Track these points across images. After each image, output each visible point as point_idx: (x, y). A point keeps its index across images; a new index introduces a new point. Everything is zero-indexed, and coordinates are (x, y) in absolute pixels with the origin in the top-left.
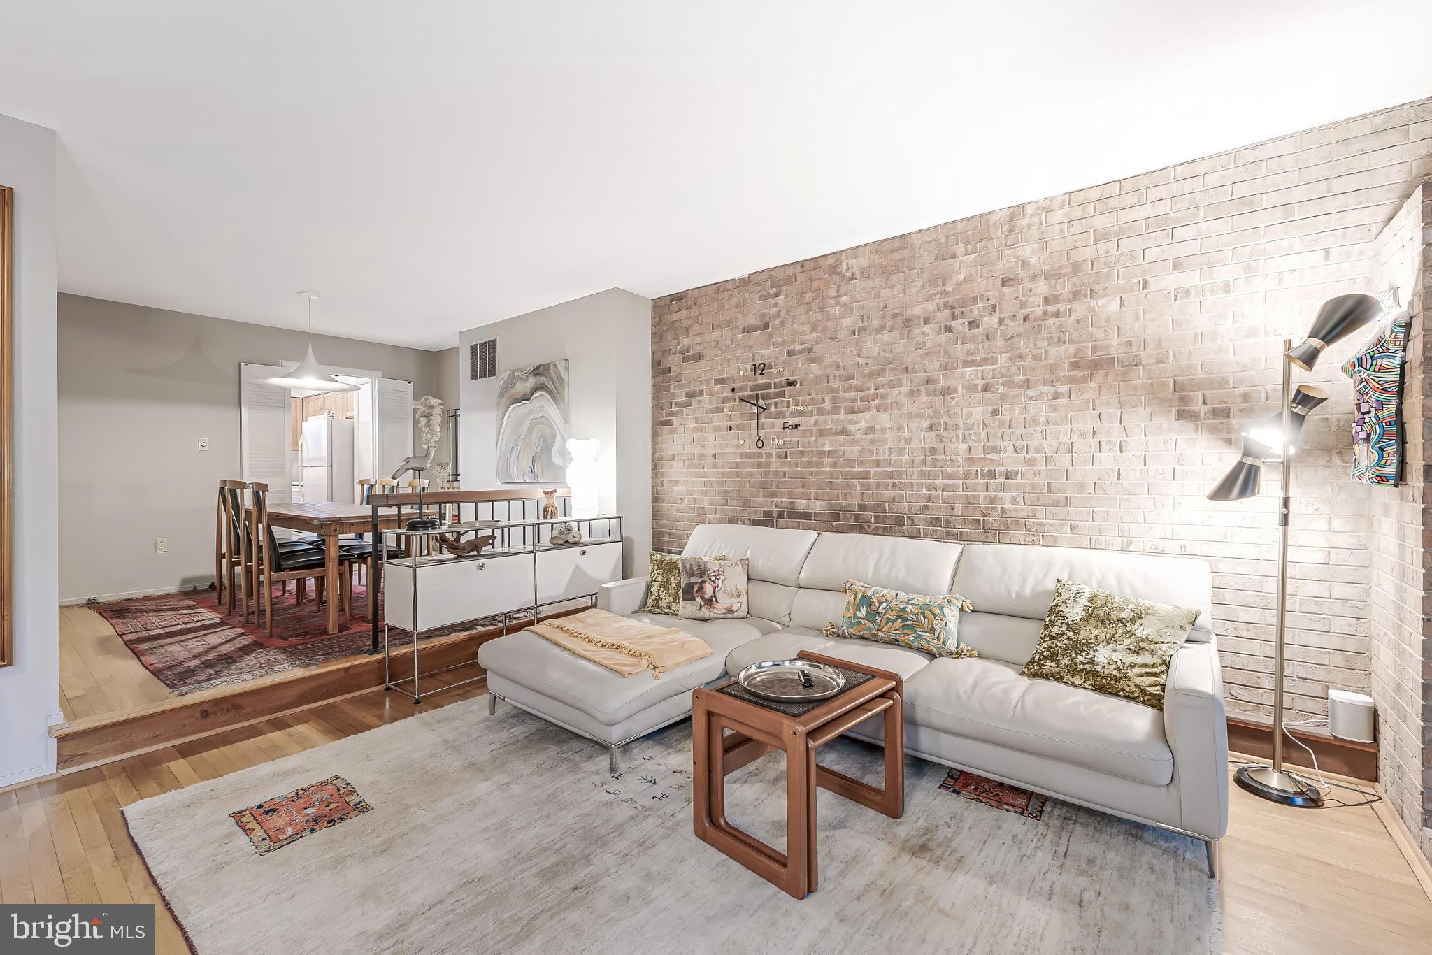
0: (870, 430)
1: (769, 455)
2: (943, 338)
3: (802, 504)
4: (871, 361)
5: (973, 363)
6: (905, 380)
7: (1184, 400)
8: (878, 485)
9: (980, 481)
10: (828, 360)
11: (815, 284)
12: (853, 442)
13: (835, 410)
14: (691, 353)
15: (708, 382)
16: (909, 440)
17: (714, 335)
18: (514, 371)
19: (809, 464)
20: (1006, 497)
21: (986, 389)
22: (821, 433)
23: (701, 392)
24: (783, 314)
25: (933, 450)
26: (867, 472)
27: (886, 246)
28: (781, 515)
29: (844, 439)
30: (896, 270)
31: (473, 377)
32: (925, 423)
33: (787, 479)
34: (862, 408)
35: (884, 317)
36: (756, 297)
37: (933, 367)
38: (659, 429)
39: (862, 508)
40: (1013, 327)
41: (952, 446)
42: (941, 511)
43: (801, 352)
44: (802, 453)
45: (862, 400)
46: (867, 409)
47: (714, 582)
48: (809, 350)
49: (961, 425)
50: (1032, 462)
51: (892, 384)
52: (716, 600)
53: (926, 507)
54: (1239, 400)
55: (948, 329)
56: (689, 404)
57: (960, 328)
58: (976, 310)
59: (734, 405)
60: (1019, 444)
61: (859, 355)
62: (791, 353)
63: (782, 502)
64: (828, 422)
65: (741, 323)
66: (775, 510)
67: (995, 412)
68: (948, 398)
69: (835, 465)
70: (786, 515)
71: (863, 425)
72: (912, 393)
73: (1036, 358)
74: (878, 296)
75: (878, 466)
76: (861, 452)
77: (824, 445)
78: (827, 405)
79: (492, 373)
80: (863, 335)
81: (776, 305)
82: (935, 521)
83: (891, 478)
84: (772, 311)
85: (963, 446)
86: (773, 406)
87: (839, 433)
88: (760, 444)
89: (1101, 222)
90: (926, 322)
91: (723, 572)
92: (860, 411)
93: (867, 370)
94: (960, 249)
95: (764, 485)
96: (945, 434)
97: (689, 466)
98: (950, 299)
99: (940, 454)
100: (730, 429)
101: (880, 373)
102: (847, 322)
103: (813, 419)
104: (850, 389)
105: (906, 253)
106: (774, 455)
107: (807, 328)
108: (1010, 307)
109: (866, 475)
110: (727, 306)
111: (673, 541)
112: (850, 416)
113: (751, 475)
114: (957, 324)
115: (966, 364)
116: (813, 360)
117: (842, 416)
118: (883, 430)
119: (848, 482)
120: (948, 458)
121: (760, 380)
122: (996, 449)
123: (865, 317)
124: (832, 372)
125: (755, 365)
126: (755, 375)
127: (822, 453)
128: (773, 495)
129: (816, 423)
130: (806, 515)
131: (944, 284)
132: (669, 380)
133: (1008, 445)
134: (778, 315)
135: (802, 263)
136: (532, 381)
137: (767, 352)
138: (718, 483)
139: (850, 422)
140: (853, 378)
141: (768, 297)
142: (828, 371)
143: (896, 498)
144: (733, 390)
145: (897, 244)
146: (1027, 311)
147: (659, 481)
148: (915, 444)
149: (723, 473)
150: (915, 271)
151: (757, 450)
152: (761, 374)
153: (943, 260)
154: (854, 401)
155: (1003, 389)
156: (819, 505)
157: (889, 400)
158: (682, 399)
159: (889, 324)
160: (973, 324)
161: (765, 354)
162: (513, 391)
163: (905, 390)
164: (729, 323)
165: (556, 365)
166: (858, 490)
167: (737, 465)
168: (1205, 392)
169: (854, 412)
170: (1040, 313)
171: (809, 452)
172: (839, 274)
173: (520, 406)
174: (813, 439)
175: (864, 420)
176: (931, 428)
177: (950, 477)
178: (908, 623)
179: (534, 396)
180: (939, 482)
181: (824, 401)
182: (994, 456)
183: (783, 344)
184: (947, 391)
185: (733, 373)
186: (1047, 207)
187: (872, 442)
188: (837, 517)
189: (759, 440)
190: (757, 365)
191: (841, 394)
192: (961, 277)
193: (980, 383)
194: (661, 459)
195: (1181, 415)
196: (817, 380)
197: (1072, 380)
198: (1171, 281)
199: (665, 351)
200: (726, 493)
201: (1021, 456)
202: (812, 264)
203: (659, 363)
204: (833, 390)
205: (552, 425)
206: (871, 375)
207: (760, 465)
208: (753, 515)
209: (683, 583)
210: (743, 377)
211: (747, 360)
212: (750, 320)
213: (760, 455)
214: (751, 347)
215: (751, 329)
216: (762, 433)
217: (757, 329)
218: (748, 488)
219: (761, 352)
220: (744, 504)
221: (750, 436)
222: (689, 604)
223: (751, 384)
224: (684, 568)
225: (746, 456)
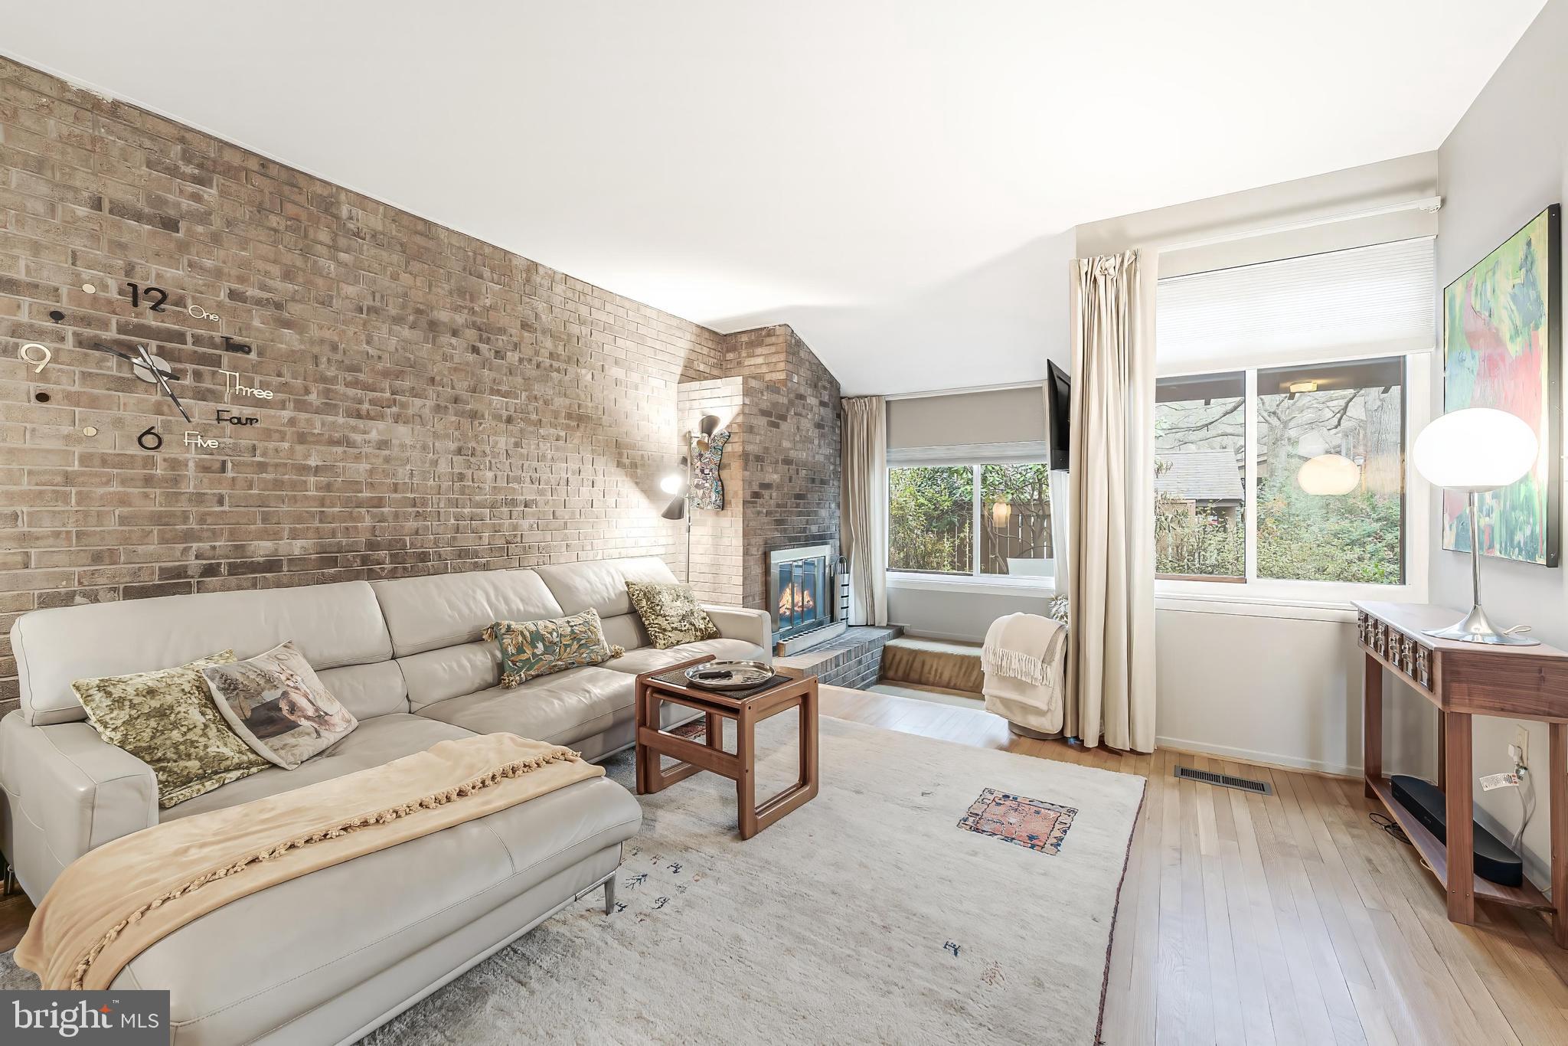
0: (383, 444)
1: (174, 464)
2: (471, 357)
3: (261, 549)
4: (386, 356)
5: (498, 393)
6: (431, 391)
7: (620, 455)
8: (396, 515)
9: (505, 509)
10: (314, 332)
11: (291, 209)
12: (357, 458)
13: (329, 408)
16: (435, 463)
19: (278, 484)
20: (525, 524)
21: (509, 420)
22: (302, 438)
24: (217, 223)
25: (461, 477)
26: (381, 499)
27: (405, 221)
28: (210, 571)
29: (345, 451)
30: (418, 256)
32: (453, 446)
33: (226, 508)
34: (372, 413)
35: (403, 307)
37: (462, 386)
39: (372, 545)
40: (530, 370)
41: (481, 473)
42: (467, 541)
43: (259, 302)
44: (262, 467)
45: (372, 402)
46: (381, 417)
48: (278, 306)
49: (488, 451)
50: (541, 493)
51: (414, 393)
52: (326, 714)
53: (454, 538)
54: (640, 458)
55: (475, 350)
57: (487, 355)
58: (501, 341)
59: (57, 349)
60: (534, 475)
61: (368, 343)
62: (233, 295)
63: (214, 548)
64: (317, 424)
65: (86, 182)
66: (193, 564)
67: (517, 445)
68: (476, 423)
69: (328, 487)
70: (224, 569)
71: (374, 435)
72: (438, 408)
73: (546, 403)
74: (395, 277)
75: (396, 491)
76: (371, 472)
77: (307, 456)
78: (313, 397)
80: (373, 317)
81: (196, 197)
82: (462, 554)
83: (414, 506)
84: (186, 204)
85: (490, 475)
86: (189, 374)
87: (338, 443)
88: (150, 441)
89: (584, 310)
90: (455, 333)
92: (369, 417)
93: (380, 366)
94: (487, 272)
95: (158, 519)
96: (472, 460)
98: (479, 320)
99: (468, 481)
100: (43, 398)
101: (399, 375)
102: (350, 290)
103: (286, 414)
104: (355, 384)
105: (431, 244)
106: (191, 464)
107: (276, 270)
108: (527, 351)
109: (379, 503)
112: (353, 422)
113: (123, 501)
114: (483, 347)
115: (493, 392)
116: (288, 324)
117: (341, 420)
118: (403, 446)
119: (351, 513)
120: (476, 485)
121: (151, 320)
122: (518, 479)
123: (378, 296)
124: (325, 353)
125: (135, 287)
126: (134, 304)
127: (304, 469)
128: (189, 536)
129: (292, 422)
130: (272, 565)
131: (472, 301)
133: (526, 476)
134: (204, 218)
135: (265, 163)
137: (171, 273)
139: (354, 429)
140: (360, 371)
141: (173, 171)
142: (316, 350)
143: (420, 531)
144: (56, 316)
145: (420, 227)
146: (541, 359)
148: (443, 467)
149: (12, 495)
150: (442, 271)
151: (135, 450)
152: (153, 308)
153: (471, 274)
154: (360, 402)
155: (522, 425)
156: (298, 547)
157: (410, 412)
159: (411, 318)
160: (499, 354)
161: (154, 273)
163: (430, 403)
166: (368, 522)
167: (69, 479)
168: (629, 451)
169: (359, 416)
170: (548, 365)
171: (276, 465)
172: (337, 217)
174: (286, 445)
175: (376, 430)
176: (459, 451)
177: (479, 505)
178: (583, 642)
180: (466, 511)
181: (307, 392)
182: (516, 486)
183: (218, 274)
184: (474, 415)
185: (54, 278)
186: (552, 275)
187: (387, 460)
188: (334, 562)
189: (148, 432)
190: (141, 289)
191: (340, 388)
192: (488, 302)
193: (505, 414)
195: (619, 464)
196: (292, 357)
197: (568, 427)
198: (616, 372)
200: (24, 539)
201: (535, 486)
202: (284, 175)
204: (324, 379)
206: (386, 374)
207: (148, 481)
208: (125, 580)
209: (238, 709)
210: (94, 298)
211: (108, 269)
212: (116, 190)
213: (150, 462)
214: (123, 247)
215: (120, 210)
216: (156, 421)
217: (138, 217)
218: (112, 525)
219: (154, 268)
220: (97, 558)
221: (118, 423)
222: (287, 738)
223: (123, 319)
224: (230, 687)
225: (104, 461)
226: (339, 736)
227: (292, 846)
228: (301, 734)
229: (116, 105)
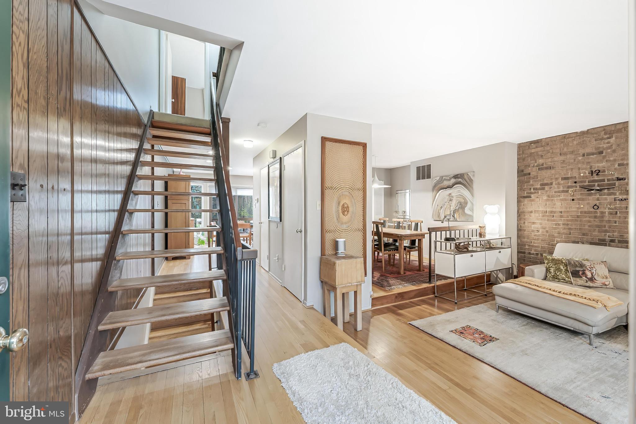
1: (603, 213)
14: (545, 166)
15: (557, 179)
17: (562, 158)
18: (442, 177)
23: (551, 184)
24: (614, 147)
28: (611, 241)
31: (418, 178)
33: (617, 225)
36: (594, 139)
38: (522, 199)
47: (591, 271)
52: (596, 280)
56: (543, 189)
59: (576, 190)
62: (619, 165)
63: (614, 235)
65: (582, 151)
66: (608, 239)
70: (615, 241)
79: (429, 177)
81: (608, 143)
84: (605, 146)
86: (606, 189)
88: (596, 207)
91: (594, 266)
95: (598, 226)
97: (543, 216)
100: (573, 200)
106: (607, 213)
110: (571, 144)
111: (532, 249)
113: (589, 222)
121: (596, 178)
125: (592, 171)
126: (592, 175)
128: (606, 231)
132: (530, 178)
134: (610, 147)
136: (453, 181)
137: (601, 165)
138: (564, 224)
141: (602, 139)
144: (575, 182)
147: (522, 222)
149: (567, 220)
151: (592, 210)
152: (597, 175)
158: (539, 186)
161: (597, 166)
162: (442, 185)
164: (572, 152)
165: (468, 174)
167: (578, 217)
173: (446, 190)
179: (454, 187)
183: (615, 160)
185: (575, 174)
189: (595, 205)
190: (594, 171)
194: (524, 212)
199: (526, 166)
200: (570, 229)
203: (523, 171)
205: (465, 198)
207: (595, 217)
208: (590, 240)
209: (570, 269)
210: (583, 176)
211: (586, 169)
212: (588, 150)
213: (596, 212)
214: (589, 163)
215: (589, 154)
216: (597, 203)
217: (593, 154)
218: (587, 227)
219: (597, 165)
220: (584, 234)
221: (588, 204)
222: (578, 279)
223: (589, 180)
224: (570, 263)
225: (585, 212)
226: (594, 285)
227: (527, 283)
228: (582, 280)
229: (588, 130)
